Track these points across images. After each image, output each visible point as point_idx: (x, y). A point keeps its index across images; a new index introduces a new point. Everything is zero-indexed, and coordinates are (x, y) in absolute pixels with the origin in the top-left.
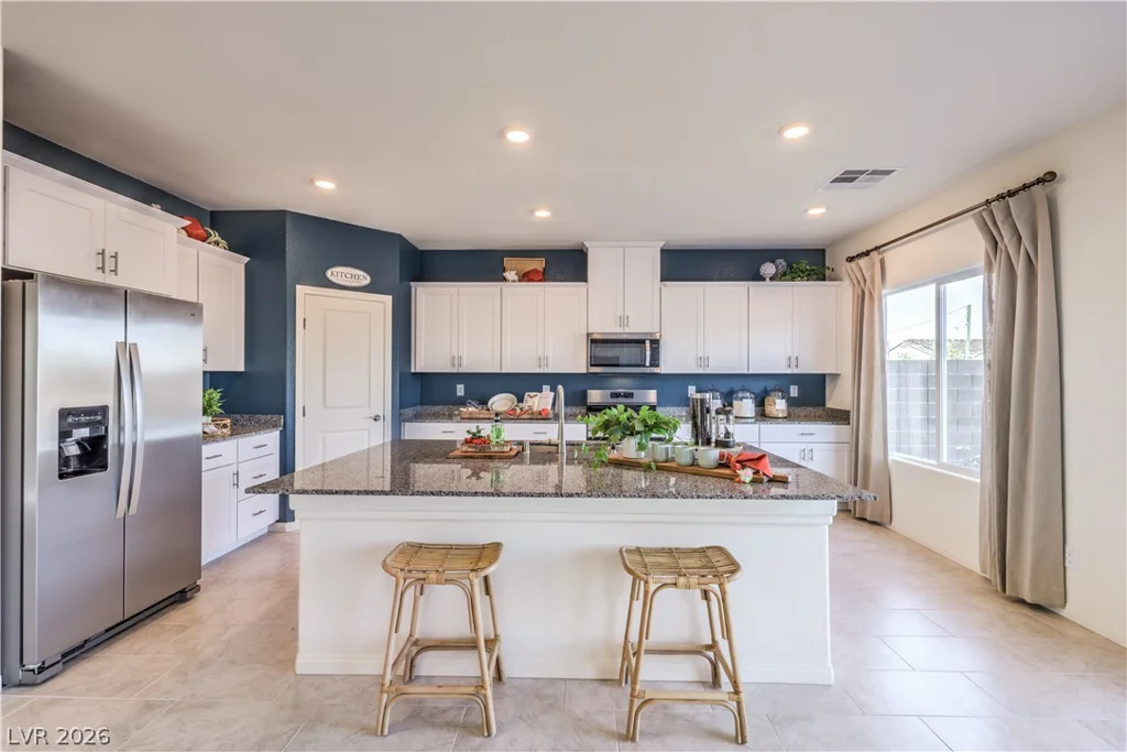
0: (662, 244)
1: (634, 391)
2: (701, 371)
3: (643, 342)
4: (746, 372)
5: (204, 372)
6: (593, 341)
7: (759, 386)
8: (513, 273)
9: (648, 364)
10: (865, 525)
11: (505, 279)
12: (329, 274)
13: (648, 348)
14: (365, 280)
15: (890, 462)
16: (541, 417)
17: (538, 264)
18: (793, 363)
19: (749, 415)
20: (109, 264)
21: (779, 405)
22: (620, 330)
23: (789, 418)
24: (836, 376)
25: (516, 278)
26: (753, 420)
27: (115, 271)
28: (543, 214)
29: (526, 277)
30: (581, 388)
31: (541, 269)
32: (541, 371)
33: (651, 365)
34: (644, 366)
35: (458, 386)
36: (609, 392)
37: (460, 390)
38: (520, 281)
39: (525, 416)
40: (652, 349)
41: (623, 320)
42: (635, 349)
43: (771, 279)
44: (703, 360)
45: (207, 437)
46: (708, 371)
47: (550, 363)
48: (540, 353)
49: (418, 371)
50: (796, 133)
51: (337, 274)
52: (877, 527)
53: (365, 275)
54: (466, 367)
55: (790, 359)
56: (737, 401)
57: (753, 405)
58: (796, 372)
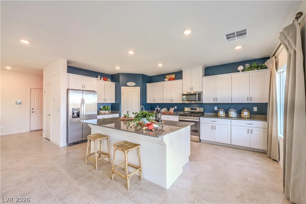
1: (197, 108)
3: (196, 94)
4: (231, 102)
5: (98, 103)
6: (183, 95)
7: (240, 108)
10: (270, 160)
11: (165, 81)
12: (127, 84)
13: (197, 96)
14: (134, 84)
15: (279, 137)
16: (170, 114)
17: (173, 76)
18: (249, 99)
19: (234, 116)
20: (84, 87)
21: (246, 113)
22: (191, 91)
23: (250, 118)
25: (168, 80)
26: (236, 118)
27: (85, 88)
28: (160, 65)
29: (170, 80)
32: (172, 103)
33: (198, 101)
34: (196, 101)
36: (190, 108)
39: (167, 114)
40: (199, 96)
41: (192, 89)
42: (194, 96)
43: (242, 71)
46: (217, 102)
47: (174, 101)
48: (171, 98)
49: (148, 102)
50: (188, 32)
51: (129, 84)
52: (275, 162)
53: (134, 83)
54: (156, 102)
55: (248, 97)
56: (229, 112)
57: (236, 113)
58: (250, 102)
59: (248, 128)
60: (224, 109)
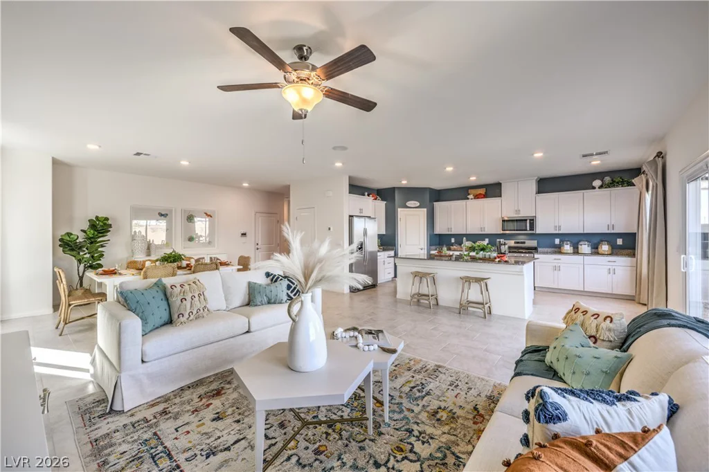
0: (536, 178)
1: (526, 241)
2: (557, 232)
3: (526, 220)
4: (582, 232)
6: (504, 221)
7: (595, 240)
8: (472, 196)
9: (528, 229)
11: (468, 199)
12: (407, 204)
13: (528, 223)
14: (418, 204)
17: (482, 191)
18: (611, 227)
19: (587, 252)
20: (361, 211)
21: (605, 248)
22: (517, 216)
23: (612, 254)
26: (589, 255)
29: (477, 197)
31: (484, 193)
32: (482, 233)
33: (530, 230)
34: (526, 230)
36: (515, 241)
37: (453, 240)
38: (475, 198)
40: (530, 223)
41: (518, 211)
42: (523, 223)
43: (599, 188)
44: (558, 227)
45: (379, 251)
46: (560, 232)
47: (486, 229)
48: (482, 226)
49: (437, 233)
51: (410, 204)
53: (418, 202)
54: (453, 232)
55: (608, 225)
56: (580, 246)
57: (590, 248)
58: (612, 232)
59: (609, 267)
60: (571, 242)
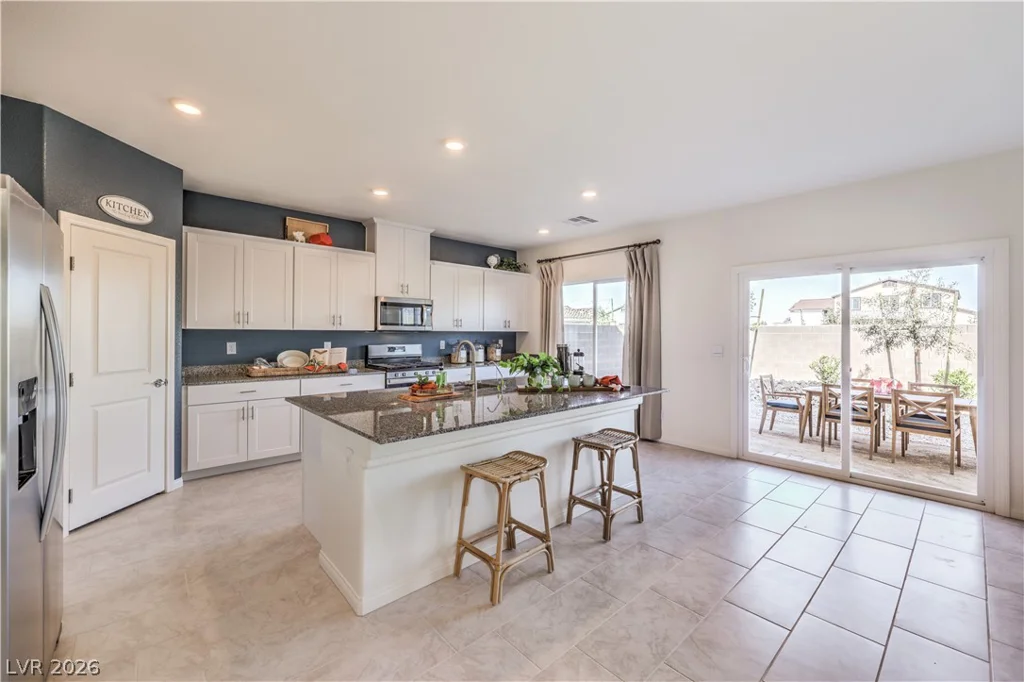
0: (432, 231)
1: (405, 345)
2: (456, 329)
3: (421, 306)
4: (482, 331)
6: (383, 304)
8: (301, 233)
9: (424, 323)
12: (104, 203)
13: (425, 311)
14: (147, 217)
16: (338, 370)
18: (507, 325)
21: (498, 352)
22: (401, 296)
24: (525, 333)
25: (304, 239)
28: (381, 194)
29: (312, 239)
30: (364, 344)
31: (328, 234)
32: (334, 329)
33: (427, 325)
34: (420, 325)
35: (228, 344)
36: (386, 347)
37: (232, 348)
38: (307, 242)
39: (325, 371)
40: (427, 312)
41: (404, 289)
44: (458, 322)
46: (460, 330)
48: (333, 313)
51: (114, 204)
53: (147, 211)
55: (505, 321)
58: (508, 330)
